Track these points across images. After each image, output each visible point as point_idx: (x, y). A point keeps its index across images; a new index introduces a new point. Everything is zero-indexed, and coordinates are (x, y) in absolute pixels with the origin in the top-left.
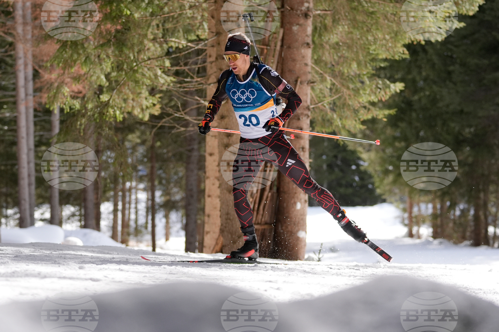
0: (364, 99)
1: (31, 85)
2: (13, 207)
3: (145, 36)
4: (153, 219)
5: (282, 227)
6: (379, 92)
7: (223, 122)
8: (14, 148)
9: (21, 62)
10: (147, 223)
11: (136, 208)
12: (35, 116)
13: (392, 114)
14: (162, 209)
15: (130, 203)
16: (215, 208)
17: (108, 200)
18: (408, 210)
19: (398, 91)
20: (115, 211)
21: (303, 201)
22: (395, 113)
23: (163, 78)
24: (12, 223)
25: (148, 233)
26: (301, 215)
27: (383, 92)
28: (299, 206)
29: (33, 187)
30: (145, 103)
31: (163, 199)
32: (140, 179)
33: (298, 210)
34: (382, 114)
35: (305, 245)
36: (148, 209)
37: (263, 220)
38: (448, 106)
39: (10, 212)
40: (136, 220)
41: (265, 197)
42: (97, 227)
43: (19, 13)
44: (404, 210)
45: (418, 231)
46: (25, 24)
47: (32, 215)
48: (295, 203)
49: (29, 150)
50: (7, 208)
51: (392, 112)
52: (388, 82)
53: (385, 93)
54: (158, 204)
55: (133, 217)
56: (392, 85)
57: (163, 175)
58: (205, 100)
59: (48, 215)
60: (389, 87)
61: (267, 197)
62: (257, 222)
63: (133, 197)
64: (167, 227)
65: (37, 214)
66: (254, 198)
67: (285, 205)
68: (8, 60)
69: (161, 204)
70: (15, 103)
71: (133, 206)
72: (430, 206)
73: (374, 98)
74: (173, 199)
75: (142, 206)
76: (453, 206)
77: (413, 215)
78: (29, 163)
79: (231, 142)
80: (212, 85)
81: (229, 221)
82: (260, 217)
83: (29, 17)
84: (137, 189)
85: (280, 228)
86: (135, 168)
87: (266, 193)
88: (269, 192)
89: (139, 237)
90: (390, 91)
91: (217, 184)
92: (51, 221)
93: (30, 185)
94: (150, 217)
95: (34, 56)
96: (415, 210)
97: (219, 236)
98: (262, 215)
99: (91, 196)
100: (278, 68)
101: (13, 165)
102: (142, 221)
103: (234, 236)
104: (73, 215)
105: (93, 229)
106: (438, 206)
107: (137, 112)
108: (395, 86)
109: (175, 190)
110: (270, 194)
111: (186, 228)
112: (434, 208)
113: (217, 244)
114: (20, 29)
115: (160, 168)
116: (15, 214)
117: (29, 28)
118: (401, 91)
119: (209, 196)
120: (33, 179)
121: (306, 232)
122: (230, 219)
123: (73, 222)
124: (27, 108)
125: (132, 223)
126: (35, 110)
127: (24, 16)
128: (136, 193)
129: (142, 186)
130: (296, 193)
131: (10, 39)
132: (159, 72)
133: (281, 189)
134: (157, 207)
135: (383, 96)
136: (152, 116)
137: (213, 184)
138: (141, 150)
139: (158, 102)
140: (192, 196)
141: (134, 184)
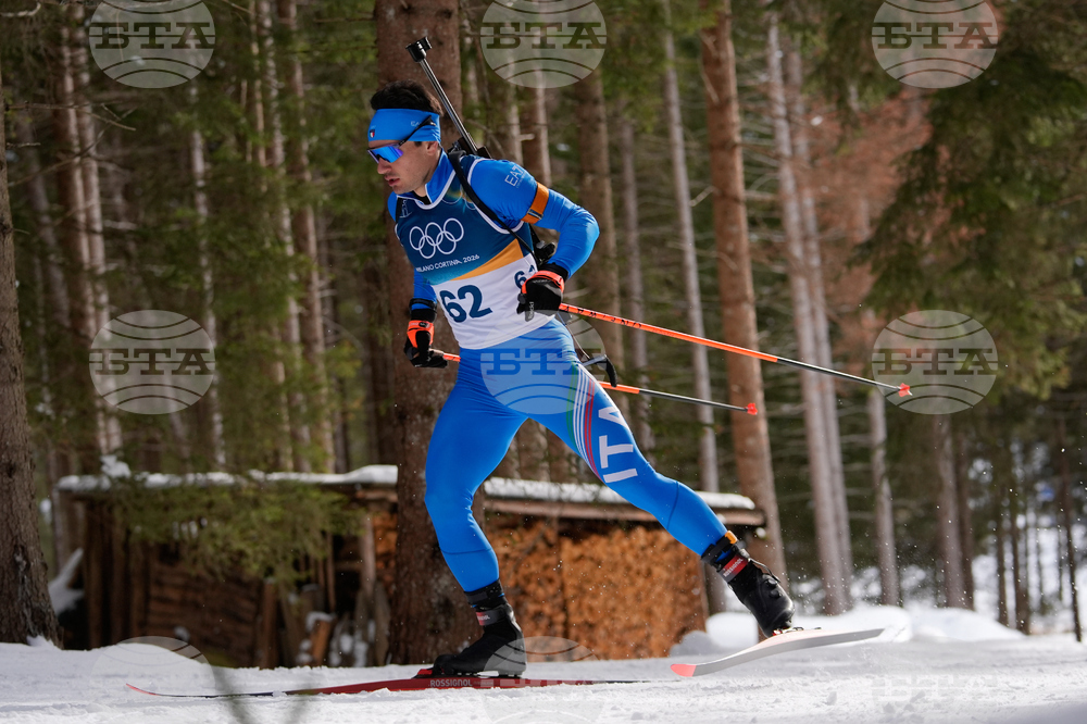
1: (825, 350)
2: (808, 580)
3: (1032, 242)
8: (804, 470)
9: (803, 310)
11: (1039, 563)
12: (839, 407)
15: (1027, 554)
17: (984, 552)
20: (1001, 570)
24: (811, 609)
25: (1064, 608)
29: (846, 539)
30: (1040, 366)
32: (1044, 508)
36: (1060, 563)
39: (805, 588)
40: (1041, 588)
42: (970, 604)
43: (792, 218)
46: (805, 239)
47: (847, 592)
49: (832, 470)
50: (799, 582)
54: (1080, 552)
55: (1033, 579)
59: (875, 589)
63: (1032, 543)
65: (856, 590)
68: (779, 307)
70: (798, 387)
71: (1032, 559)
75: (1050, 558)
78: (834, 494)
83: (812, 226)
84: (1037, 526)
86: (1030, 489)
89: (1049, 617)
92: (882, 600)
93: (839, 536)
95: (828, 297)
99: (952, 546)
101: (805, 502)
102: (1051, 585)
104: (923, 585)
105: (964, 607)
107: (1027, 386)
114: (797, 250)
116: (816, 590)
117: (813, 246)
120: (844, 526)
123: (923, 598)
124: (823, 394)
125: (1034, 593)
126: (838, 396)
127: (803, 224)
128: (1037, 534)
129: (1045, 520)
131: (779, 269)
134: (1077, 557)
136: (1056, 390)
138: (1040, 453)
141: (1031, 517)
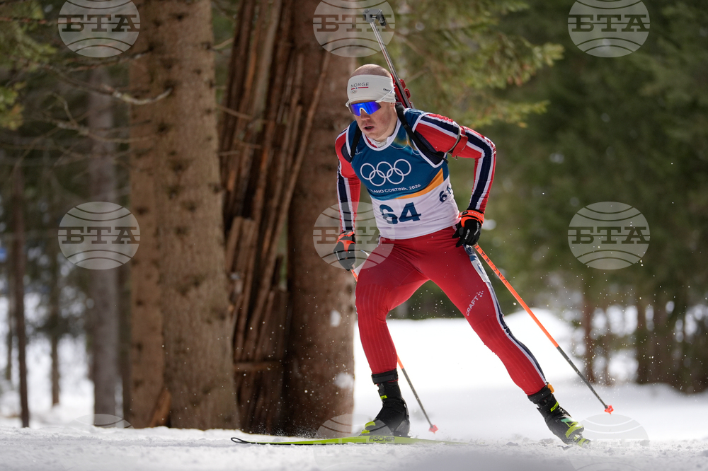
0: (475, 80)
4: (22, 359)
5: (300, 365)
6: (509, 67)
7: (164, 139)
10: (9, 367)
13: (539, 112)
14: (41, 334)
16: (154, 329)
18: (584, 323)
19: (550, 62)
21: (345, 308)
22: (544, 110)
23: (28, 46)
26: (343, 339)
27: (516, 66)
28: (336, 319)
31: (43, 312)
33: (335, 329)
34: (515, 113)
35: (352, 405)
37: (258, 351)
38: (663, 93)
41: (261, 302)
44: (575, 324)
45: (606, 369)
48: (328, 313)
51: (540, 107)
52: (527, 44)
53: (522, 66)
56: (537, 50)
57: (44, 261)
58: (122, 92)
60: (529, 53)
61: (266, 302)
62: (244, 357)
64: (55, 376)
66: (238, 304)
67: (306, 317)
69: (40, 324)
72: (631, 314)
73: (495, 80)
74: (64, 313)
76: (681, 311)
77: (595, 335)
79: (182, 183)
80: (138, 57)
81: (182, 356)
82: (251, 345)
85: (296, 370)
87: (263, 294)
88: (271, 289)
90: (533, 63)
91: (155, 275)
94: (15, 353)
96: (599, 322)
97: (163, 389)
98: (257, 342)
100: (285, 17)
103: (194, 390)
106: (649, 313)
108: (542, 52)
109: (68, 292)
110: (272, 295)
111: (94, 374)
112: (641, 317)
113: (157, 406)
115: (34, 245)
118: (557, 62)
119: (140, 303)
121: (353, 377)
122: (184, 352)
130: (328, 291)
132: (19, 33)
133: (297, 284)
135: (518, 74)
137: (148, 277)
139: (19, 101)
140: (106, 305)
